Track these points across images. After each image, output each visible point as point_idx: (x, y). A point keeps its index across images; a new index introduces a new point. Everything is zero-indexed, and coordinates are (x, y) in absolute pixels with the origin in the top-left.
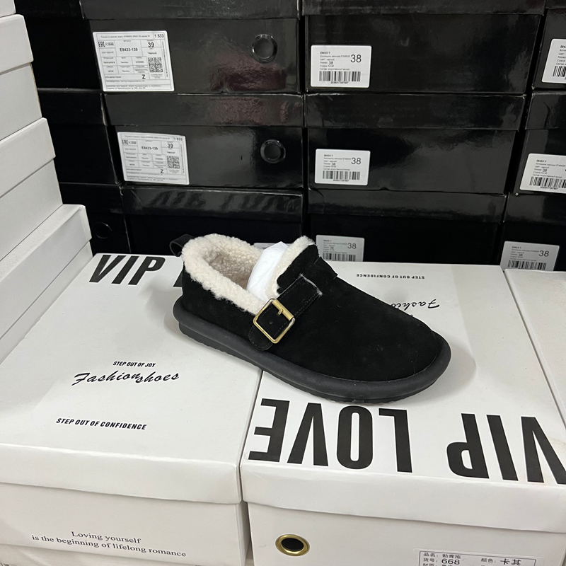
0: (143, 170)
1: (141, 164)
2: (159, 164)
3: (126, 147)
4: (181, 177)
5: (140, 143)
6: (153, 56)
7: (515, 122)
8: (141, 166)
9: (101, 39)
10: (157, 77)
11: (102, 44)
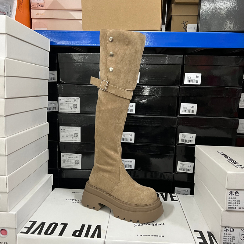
2: (72, 163)
3: (63, 157)
4: (79, 166)
5: (67, 156)
6: (76, 133)
7: (173, 153)
8: (67, 163)
9: (62, 128)
10: (76, 138)
11: (61, 129)
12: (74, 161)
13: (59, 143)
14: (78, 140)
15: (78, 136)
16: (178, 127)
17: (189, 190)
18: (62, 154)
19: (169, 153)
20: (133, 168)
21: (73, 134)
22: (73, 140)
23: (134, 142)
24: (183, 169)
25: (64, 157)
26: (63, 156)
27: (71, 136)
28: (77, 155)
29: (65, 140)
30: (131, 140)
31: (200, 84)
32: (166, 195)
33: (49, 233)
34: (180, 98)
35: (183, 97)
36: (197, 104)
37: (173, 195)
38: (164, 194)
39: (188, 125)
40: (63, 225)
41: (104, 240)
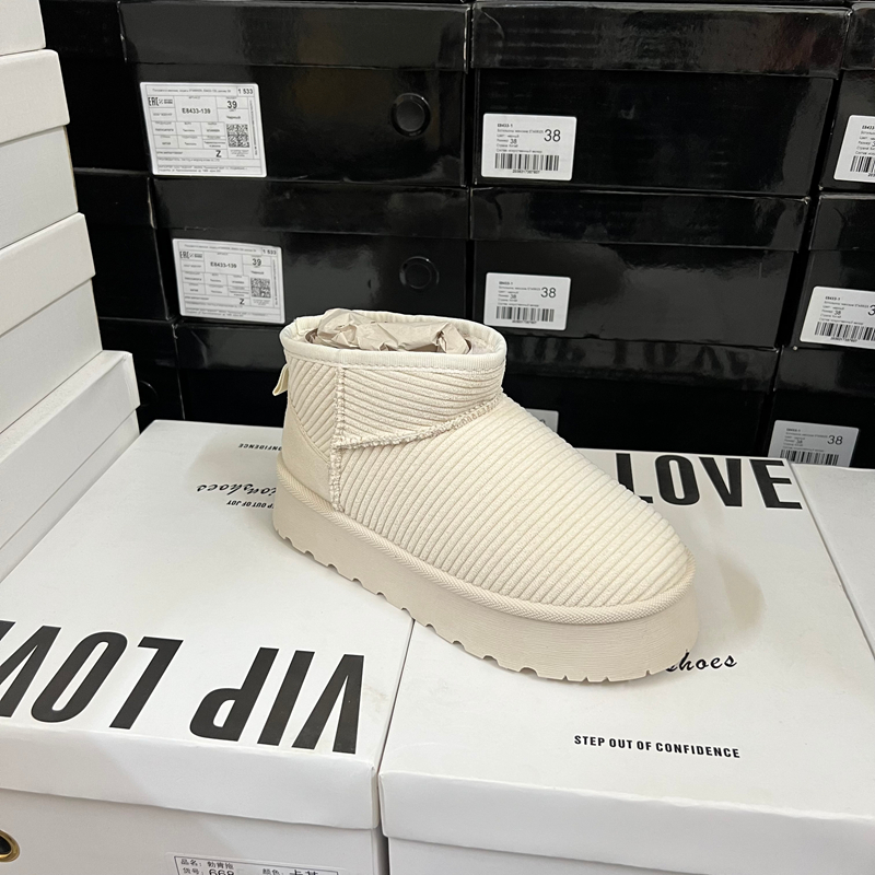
0: (211, 300)
1: (209, 289)
2: (237, 290)
3: (185, 262)
4: (272, 311)
5: (209, 257)
6: (234, 122)
7: (793, 238)
8: (209, 292)
9: (155, 94)
10: (240, 154)
11: (154, 101)
12: (247, 284)
13: (152, 180)
14: (253, 165)
15: (250, 140)
17: (851, 434)
18: (178, 245)
20: (559, 323)
21: (223, 132)
22: (221, 162)
23: (568, 176)
24: (835, 331)
25: (192, 261)
26: (185, 255)
27: (212, 141)
28: (259, 252)
29: (181, 163)
30: (551, 162)
32: (735, 469)
33: (59, 705)
37: (773, 472)
38: (721, 461)
40: (155, 650)
41: (372, 763)
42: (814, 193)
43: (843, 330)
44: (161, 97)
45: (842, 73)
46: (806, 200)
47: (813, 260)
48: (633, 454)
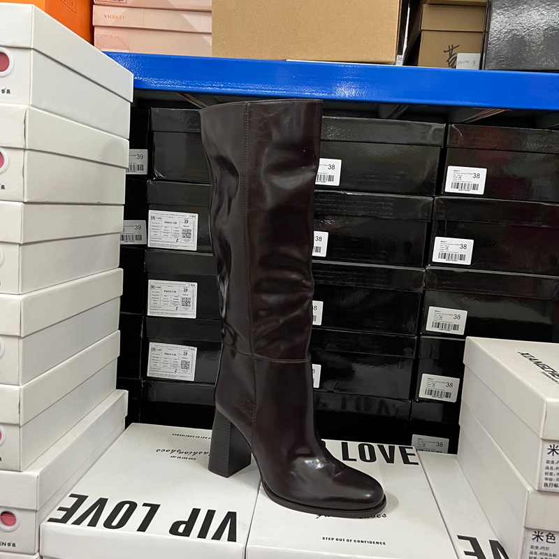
0: (162, 370)
1: (162, 365)
2: (175, 366)
3: (154, 352)
4: (189, 375)
5: (164, 350)
6: (186, 296)
7: (412, 353)
9: (154, 284)
10: (186, 309)
11: (153, 287)
12: (180, 363)
13: (145, 318)
14: (191, 313)
15: (191, 304)
16: (427, 292)
17: (446, 441)
18: (152, 345)
19: (403, 353)
20: (316, 385)
21: (180, 300)
22: (177, 312)
23: (320, 324)
24: (433, 393)
25: (157, 352)
26: (154, 349)
27: (175, 303)
28: (187, 349)
29: (160, 311)
31: (482, 193)
32: (392, 450)
33: (115, 523)
34: (433, 225)
35: (441, 222)
36: (473, 241)
37: (408, 451)
38: (386, 446)
39: (451, 289)
40: (149, 508)
41: (243, 546)
42: (419, 335)
43: (436, 393)
44: (156, 285)
45: (424, 291)
46: (416, 338)
47: (421, 361)
48: (348, 442)
